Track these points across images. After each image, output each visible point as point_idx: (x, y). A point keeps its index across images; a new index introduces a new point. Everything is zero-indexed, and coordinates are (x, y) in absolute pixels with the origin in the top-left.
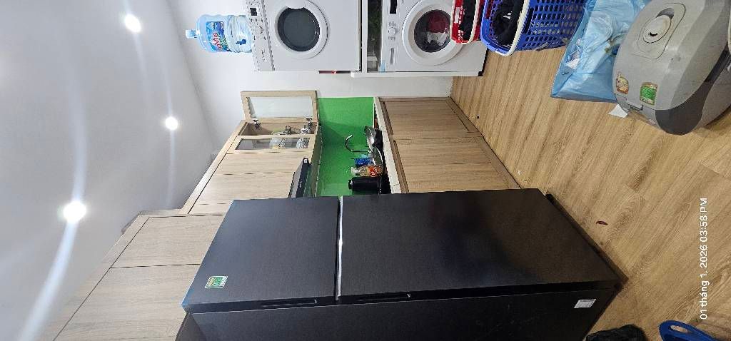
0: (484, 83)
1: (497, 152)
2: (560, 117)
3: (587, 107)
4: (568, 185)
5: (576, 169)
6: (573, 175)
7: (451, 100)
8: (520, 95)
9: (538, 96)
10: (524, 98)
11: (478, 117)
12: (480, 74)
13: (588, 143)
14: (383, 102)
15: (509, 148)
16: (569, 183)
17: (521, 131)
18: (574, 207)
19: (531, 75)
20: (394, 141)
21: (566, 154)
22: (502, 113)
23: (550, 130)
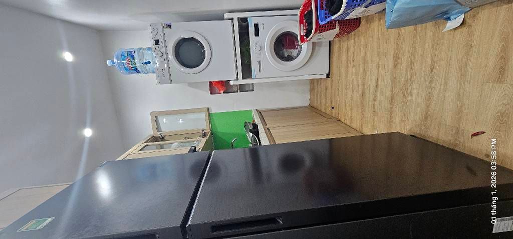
0: (332, 81)
1: (354, 126)
2: (399, 66)
3: (419, 45)
4: (426, 118)
5: (429, 99)
6: (428, 106)
7: (311, 107)
8: (361, 71)
9: (375, 63)
10: (365, 71)
11: (333, 108)
12: (328, 76)
13: (432, 70)
14: (259, 113)
15: (362, 117)
16: (426, 116)
17: (370, 98)
18: (440, 134)
19: (365, 54)
20: (268, 129)
21: (415, 92)
22: (350, 93)
23: (394, 81)
